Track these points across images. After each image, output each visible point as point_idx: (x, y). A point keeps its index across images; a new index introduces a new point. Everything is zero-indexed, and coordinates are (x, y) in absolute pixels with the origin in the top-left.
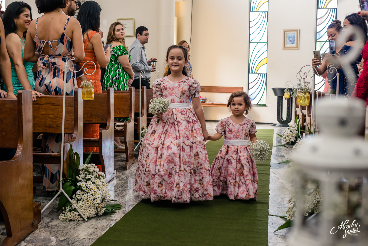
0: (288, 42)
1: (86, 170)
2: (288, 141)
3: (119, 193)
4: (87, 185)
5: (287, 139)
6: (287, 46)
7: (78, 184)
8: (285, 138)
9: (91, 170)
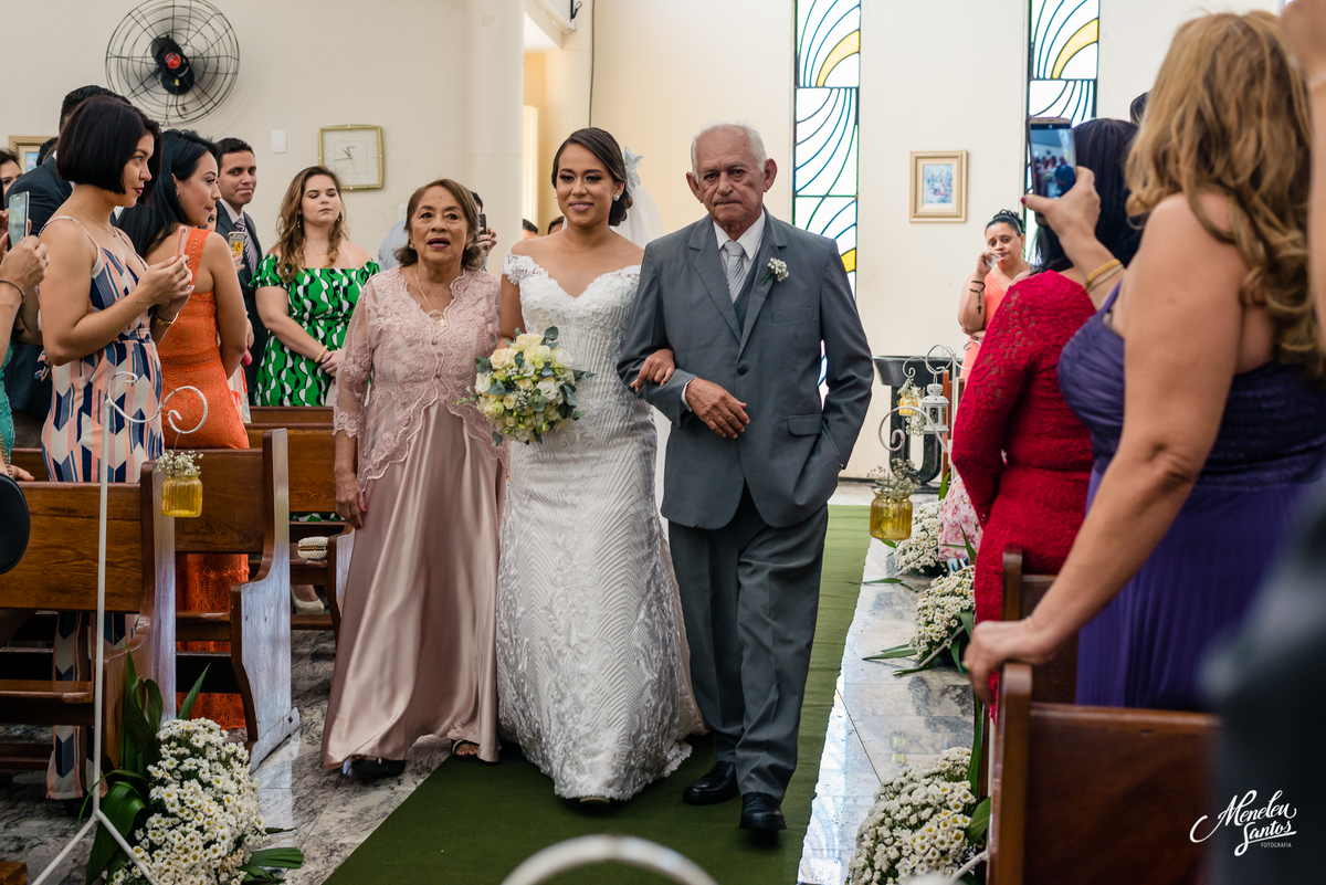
0: (929, 194)
1: (183, 740)
2: (912, 565)
3: (303, 798)
4: (185, 795)
5: (910, 555)
6: (925, 208)
7: (155, 793)
8: (904, 553)
9: (197, 741)
